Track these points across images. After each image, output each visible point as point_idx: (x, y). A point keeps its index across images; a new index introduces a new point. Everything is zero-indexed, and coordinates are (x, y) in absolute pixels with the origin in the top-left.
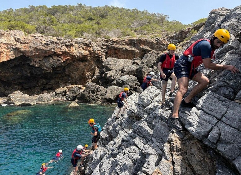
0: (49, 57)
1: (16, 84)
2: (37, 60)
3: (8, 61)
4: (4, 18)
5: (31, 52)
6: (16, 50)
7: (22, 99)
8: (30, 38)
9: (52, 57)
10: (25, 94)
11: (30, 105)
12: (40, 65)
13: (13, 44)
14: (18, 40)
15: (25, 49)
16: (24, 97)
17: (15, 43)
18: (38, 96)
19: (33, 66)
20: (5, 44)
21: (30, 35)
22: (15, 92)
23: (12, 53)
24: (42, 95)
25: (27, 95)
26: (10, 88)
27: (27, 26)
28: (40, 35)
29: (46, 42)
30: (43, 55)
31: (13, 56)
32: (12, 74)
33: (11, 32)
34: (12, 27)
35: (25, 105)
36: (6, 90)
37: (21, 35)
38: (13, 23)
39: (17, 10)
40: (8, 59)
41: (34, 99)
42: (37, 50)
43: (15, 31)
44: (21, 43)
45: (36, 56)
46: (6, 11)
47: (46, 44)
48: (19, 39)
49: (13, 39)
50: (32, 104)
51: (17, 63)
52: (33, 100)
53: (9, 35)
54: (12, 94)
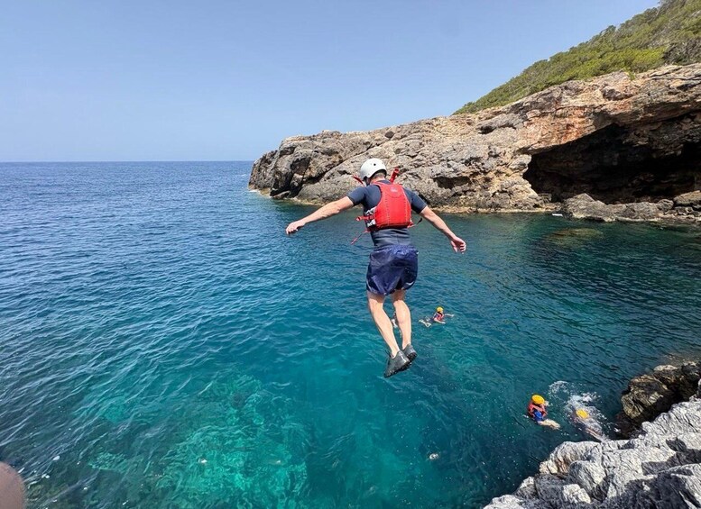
0: (681, 118)
1: (583, 182)
2: (645, 130)
3: (578, 141)
4: (589, 55)
5: (636, 113)
6: (601, 115)
7: (588, 209)
8: (639, 82)
9: (693, 118)
10: (596, 199)
11: (601, 221)
12: (650, 140)
13: (597, 104)
14: (609, 95)
15: (621, 111)
16: (594, 207)
17: (602, 101)
18: (624, 206)
19: (630, 144)
20: (581, 108)
21: (642, 75)
22: (579, 196)
23: (591, 122)
24: (635, 206)
25: (600, 204)
26: (571, 189)
27: (640, 56)
28: (673, 66)
29: (684, 83)
30: (665, 116)
31: (589, 128)
32: (581, 163)
33: (599, 81)
34: (605, 70)
35: (593, 221)
36: (565, 191)
37: (618, 81)
38: (606, 60)
39: (626, 25)
40: (580, 136)
41: (616, 210)
42: (649, 108)
43: (608, 76)
44: (616, 99)
45: (645, 122)
46: (597, 38)
47: (685, 88)
48: (612, 91)
49: (598, 93)
50: (607, 220)
51: (596, 141)
52: (611, 213)
53: (593, 88)
54: (571, 200)
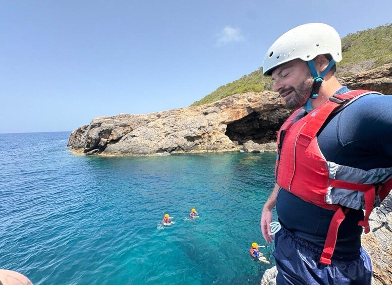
0: (275, 109)
1: (249, 135)
2: (265, 114)
3: (243, 118)
4: (240, 85)
5: (261, 108)
6: (249, 108)
7: (254, 147)
8: (259, 96)
9: (279, 110)
10: (255, 142)
11: (259, 152)
12: (268, 118)
13: (247, 104)
14: (250, 100)
15: (255, 107)
16: (255, 146)
17: (248, 103)
18: (266, 145)
19: (262, 120)
20: (242, 105)
21: (259, 93)
22: (249, 142)
23: (246, 111)
24: (269, 144)
25: (257, 144)
26: (245, 138)
27: (256, 86)
28: (267, 91)
29: (273, 97)
30: (270, 109)
31: (246, 114)
32: (246, 127)
33: (245, 95)
34: (246, 91)
35: (256, 153)
36: (242, 139)
37: (252, 95)
38: (246, 87)
39: (250, 75)
40: (244, 116)
41: (263, 147)
42: (264, 106)
43: (248, 93)
44: (252, 102)
45: (264, 111)
46: (241, 79)
47: (273, 99)
48: (250, 99)
49: (247, 100)
50: (261, 151)
51: (249, 118)
52: (262, 148)
53: (244, 98)
54: (246, 143)
